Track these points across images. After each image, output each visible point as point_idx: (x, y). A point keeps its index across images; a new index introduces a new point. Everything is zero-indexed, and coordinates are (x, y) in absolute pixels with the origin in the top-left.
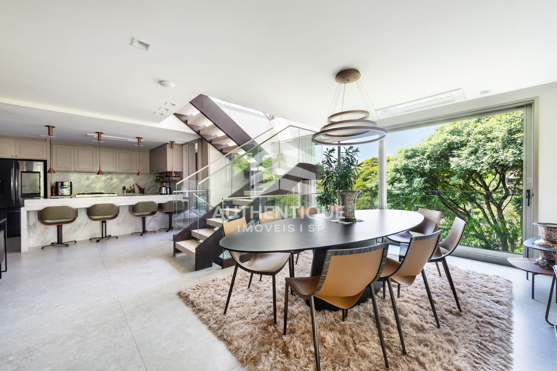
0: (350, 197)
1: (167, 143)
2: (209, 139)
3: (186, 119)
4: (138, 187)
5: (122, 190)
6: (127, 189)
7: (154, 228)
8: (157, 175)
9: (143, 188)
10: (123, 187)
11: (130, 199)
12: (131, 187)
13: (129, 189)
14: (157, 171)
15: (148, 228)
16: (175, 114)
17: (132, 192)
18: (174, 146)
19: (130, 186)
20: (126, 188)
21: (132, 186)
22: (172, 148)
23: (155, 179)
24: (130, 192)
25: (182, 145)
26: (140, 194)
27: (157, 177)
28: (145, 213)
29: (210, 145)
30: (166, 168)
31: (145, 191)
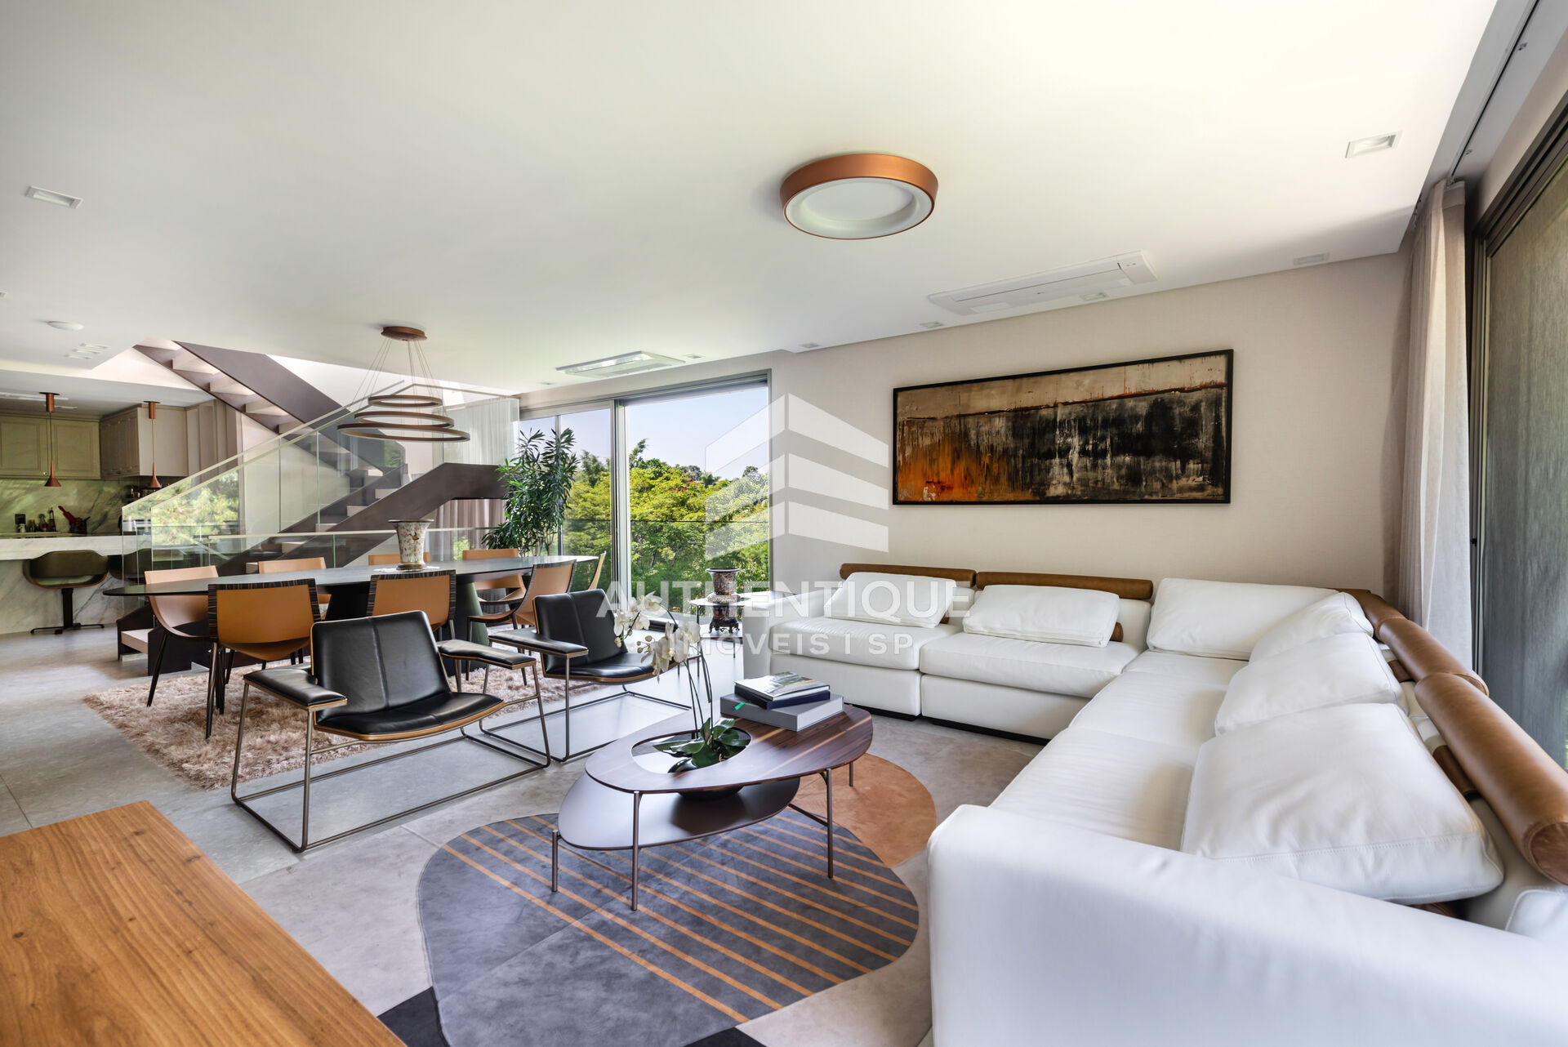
0: (405, 530)
1: (140, 405)
2: (238, 403)
3: (169, 358)
4: (67, 514)
5: (14, 525)
6: (30, 522)
7: (102, 619)
8: (128, 483)
9: (84, 517)
10: (16, 515)
11: (27, 545)
12: (41, 516)
13: (37, 521)
14: (129, 471)
15: (81, 617)
16: (138, 348)
17: (45, 529)
18: (158, 412)
19: (39, 513)
20: (28, 518)
21: (46, 514)
22: (150, 417)
23: (124, 493)
24: (38, 529)
25: (186, 409)
26: (71, 534)
27: (129, 487)
28: (71, 582)
29: (244, 417)
30: (137, 467)
31: (89, 528)
